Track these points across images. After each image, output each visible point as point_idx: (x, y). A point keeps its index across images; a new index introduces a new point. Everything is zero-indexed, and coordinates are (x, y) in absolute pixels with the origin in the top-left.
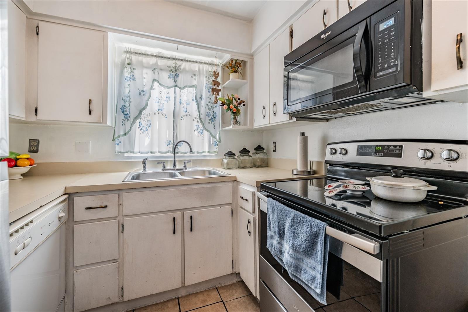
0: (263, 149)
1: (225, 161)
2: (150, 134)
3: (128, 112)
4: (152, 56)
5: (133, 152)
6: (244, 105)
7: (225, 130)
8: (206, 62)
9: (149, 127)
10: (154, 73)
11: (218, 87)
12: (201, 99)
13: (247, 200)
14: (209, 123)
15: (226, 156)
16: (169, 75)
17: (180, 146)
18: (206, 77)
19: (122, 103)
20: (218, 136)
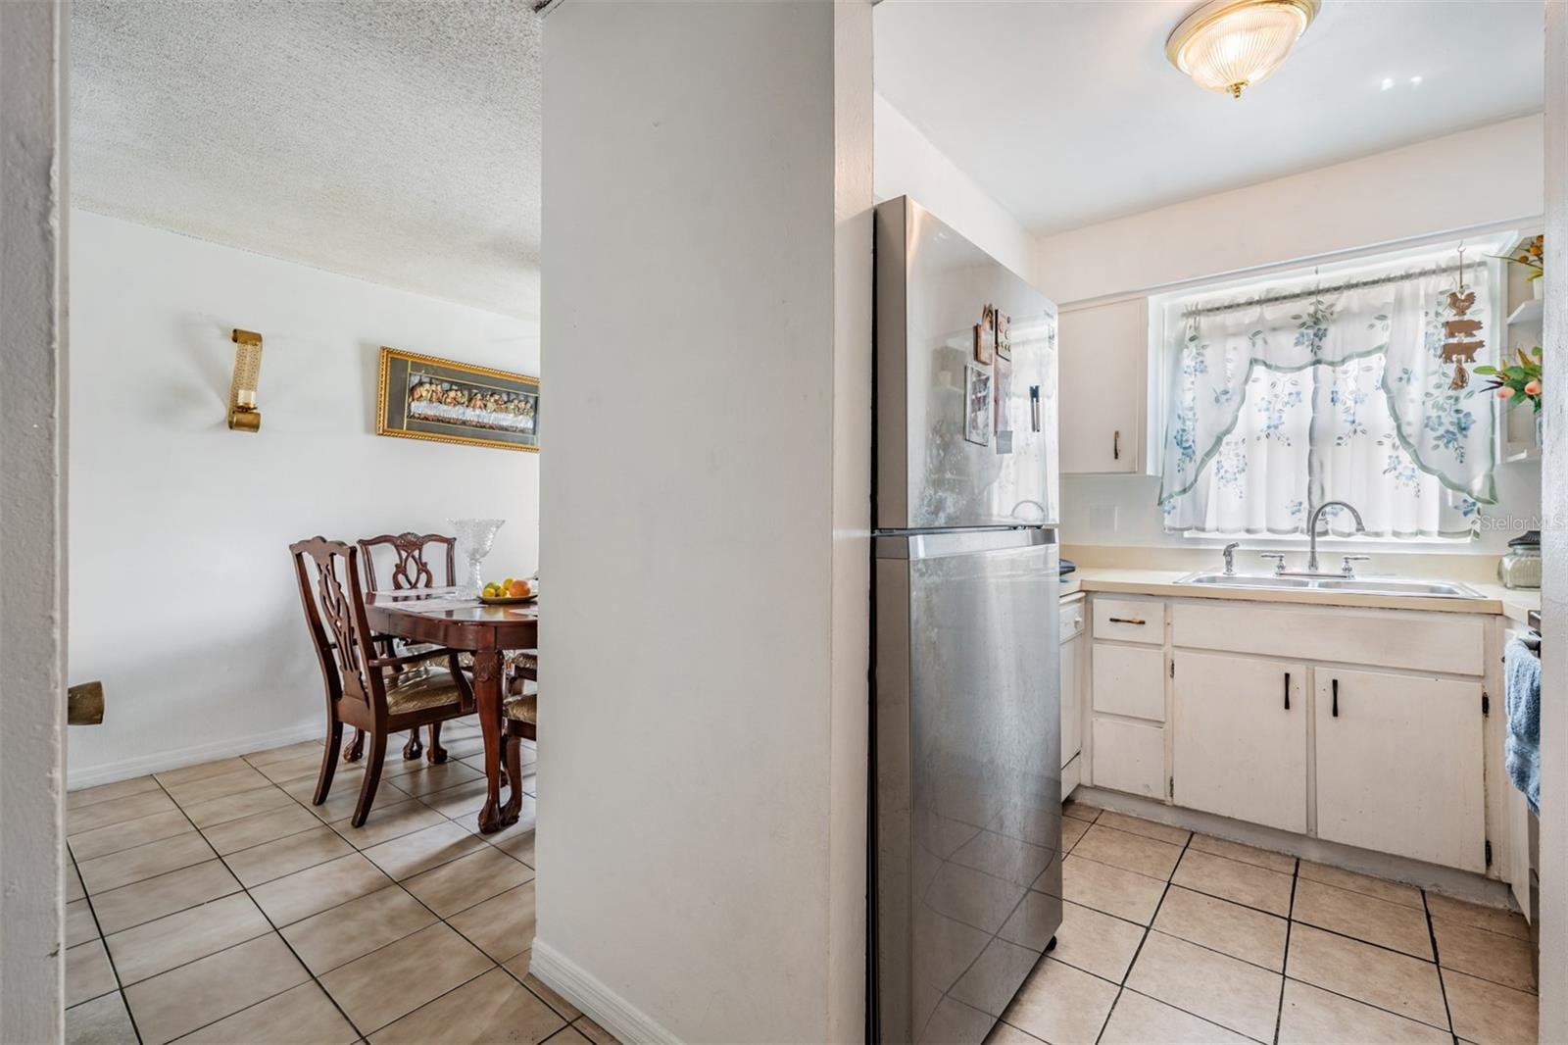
1: (1509, 563)
2: (1243, 488)
3: (1191, 443)
4: (1250, 304)
5: (1203, 530)
9: (1240, 472)
10: (1254, 344)
11: (1472, 336)
12: (1405, 380)
14: (1437, 446)
16: (1297, 339)
17: (1333, 515)
18: (1427, 313)
19: (1179, 425)
20: (1484, 484)
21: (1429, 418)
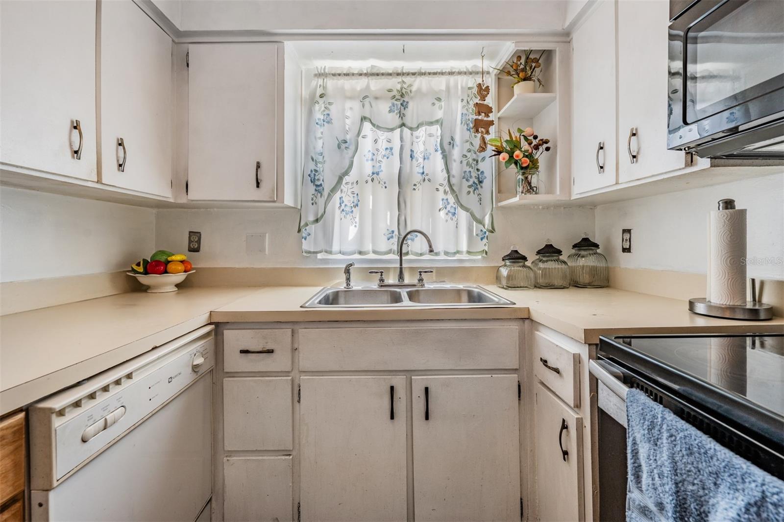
0: (597, 246)
1: (504, 272)
2: (357, 220)
3: (321, 182)
4: (361, 75)
5: (330, 253)
6: (548, 149)
7: (503, 207)
8: (462, 70)
9: (355, 206)
10: (363, 106)
11: (488, 116)
12: (452, 145)
13: (557, 371)
14: (469, 193)
15: (507, 261)
16: (390, 107)
17: (413, 240)
18: (462, 100)
19: (312, 166)
21: (465, 172)
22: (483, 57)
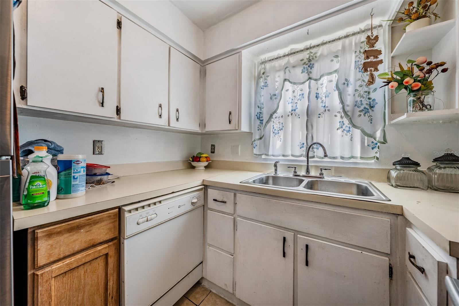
1: (394, 174)
2: (282, 137)
3: (263, 118)
4: (284, 56)
5: (268, 155)
8: (356, 32)
9: (280, 130)
10: (285, 73)
11: (377, 58)
12: (346, 85)
14: (360, 115)
15: (398, 165)
16: (302, 70)
18: (356, 52)
19: (258, 110)
20: (381, 135)
21: (356, 102)
22: (372, 16)
